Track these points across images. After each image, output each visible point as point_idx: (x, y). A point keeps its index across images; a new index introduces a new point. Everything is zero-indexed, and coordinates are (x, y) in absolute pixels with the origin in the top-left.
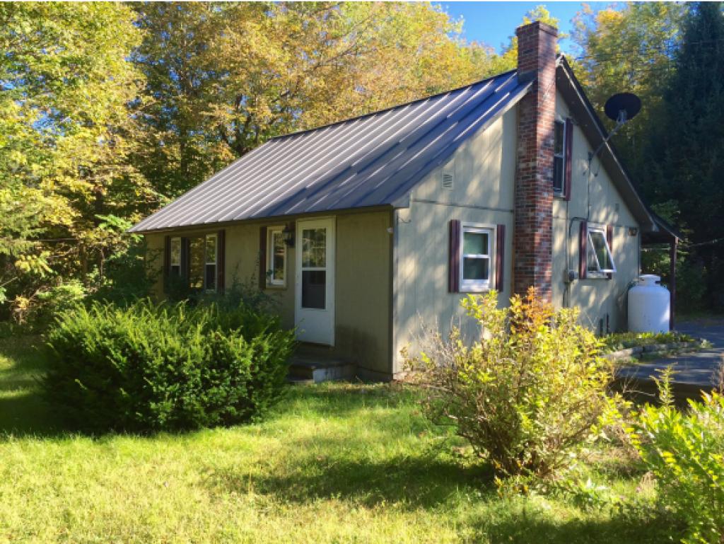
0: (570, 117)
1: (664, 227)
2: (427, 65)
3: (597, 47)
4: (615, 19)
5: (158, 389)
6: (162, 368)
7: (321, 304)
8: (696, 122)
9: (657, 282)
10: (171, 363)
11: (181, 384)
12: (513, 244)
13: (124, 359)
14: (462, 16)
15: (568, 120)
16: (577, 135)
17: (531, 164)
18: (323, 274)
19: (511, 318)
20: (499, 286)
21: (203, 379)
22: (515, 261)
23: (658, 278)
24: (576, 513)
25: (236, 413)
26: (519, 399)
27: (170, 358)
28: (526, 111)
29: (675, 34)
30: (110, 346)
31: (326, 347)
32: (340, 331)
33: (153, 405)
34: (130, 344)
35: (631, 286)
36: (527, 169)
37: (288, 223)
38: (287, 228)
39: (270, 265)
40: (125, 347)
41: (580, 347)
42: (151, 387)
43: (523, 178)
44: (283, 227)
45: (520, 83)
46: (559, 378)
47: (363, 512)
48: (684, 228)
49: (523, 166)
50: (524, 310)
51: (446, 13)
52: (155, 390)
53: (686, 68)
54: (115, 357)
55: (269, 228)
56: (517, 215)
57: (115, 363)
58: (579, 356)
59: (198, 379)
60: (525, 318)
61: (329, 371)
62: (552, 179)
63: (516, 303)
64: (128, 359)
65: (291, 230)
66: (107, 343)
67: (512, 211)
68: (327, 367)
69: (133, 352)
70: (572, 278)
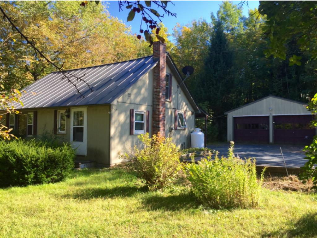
0: (171, 73)
1: (203, 111)
2: (117, 44)
3: (182, 41)
4: (188, 31)
5: (28, 170)
6: (30, 162)
7: (81, 140)
8: (215, 74)
9: (200, 131)
10: (33, 160)
11: (37, 168)
12: (152, 117)
13: (15, 160)
14: (131, 26)
15: (170, 74)
16: (173, 79)
17: (158, 90)
18: (82, 128)
19: (153, 141)
20: (148, 131)
21: (44, 166)
22: (153, 123)
23: (200, 129)
24: (170, 194)
25: (57, 178)
26: (155, 164)
27: (33, 159)
28: (156, 71)
29: (209, 39)
30: (9, 155)
31: (83, 156)
32: (89, 150)
33: (26, 176)
34: (17, 154)
35: (192, 132)
36: (157, 91)
37: (67, 109)
38: (67, 111)
39: (59, 126)
40: (15, 156)
41: (172, 149)
42: (26, 169)
43: (155, 94)
44: (65, 110)
45: (154, 61)
46: (166, 158)
47: (109, 199)
48: (211, 111)
49: (155, 90)
50: (157, 139)
51: (124, 24)
52: (27, 170)
53: (212, 53)
54: (11, 159)
55: (58, 111)
56: (154, 107)
57: (11, 161)
58: (172, 152)
59: (43, 166)
60: (157, 141)
61: (86, 164)
62: (165, 95)
63: (154, 136)
64: (16, 160)
65: (68, 111)
66: (8, 154)
67: (152, 106)
68: (85, 163)
69: (18, 157)
70: (172, 129)
